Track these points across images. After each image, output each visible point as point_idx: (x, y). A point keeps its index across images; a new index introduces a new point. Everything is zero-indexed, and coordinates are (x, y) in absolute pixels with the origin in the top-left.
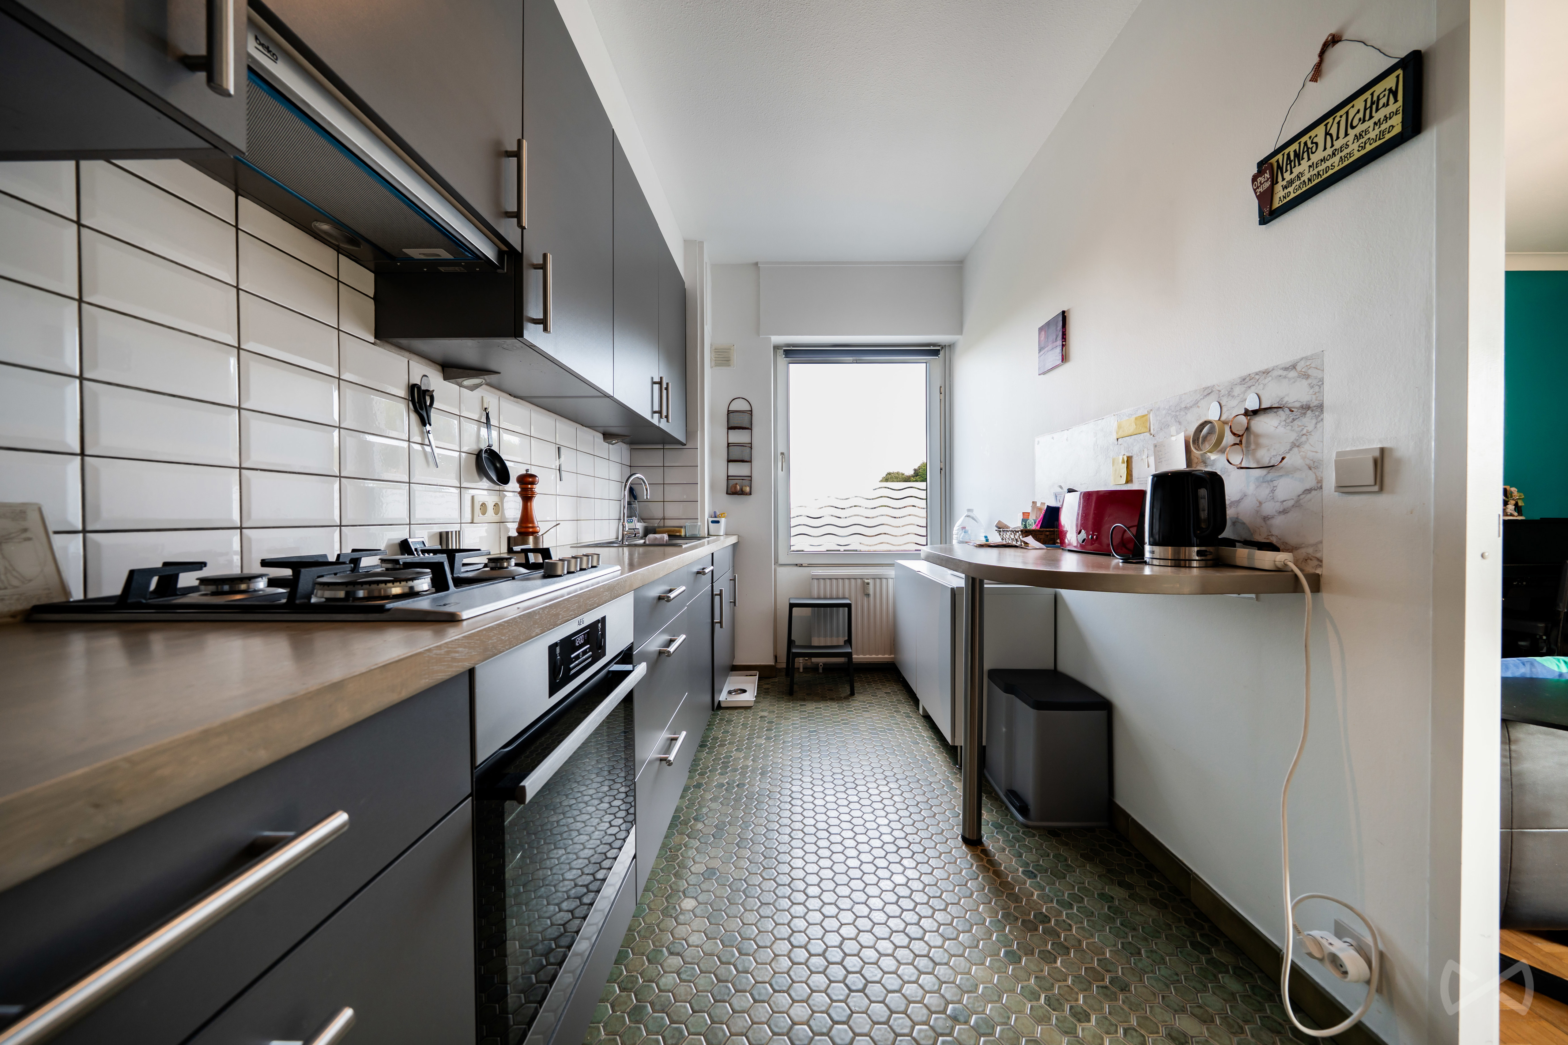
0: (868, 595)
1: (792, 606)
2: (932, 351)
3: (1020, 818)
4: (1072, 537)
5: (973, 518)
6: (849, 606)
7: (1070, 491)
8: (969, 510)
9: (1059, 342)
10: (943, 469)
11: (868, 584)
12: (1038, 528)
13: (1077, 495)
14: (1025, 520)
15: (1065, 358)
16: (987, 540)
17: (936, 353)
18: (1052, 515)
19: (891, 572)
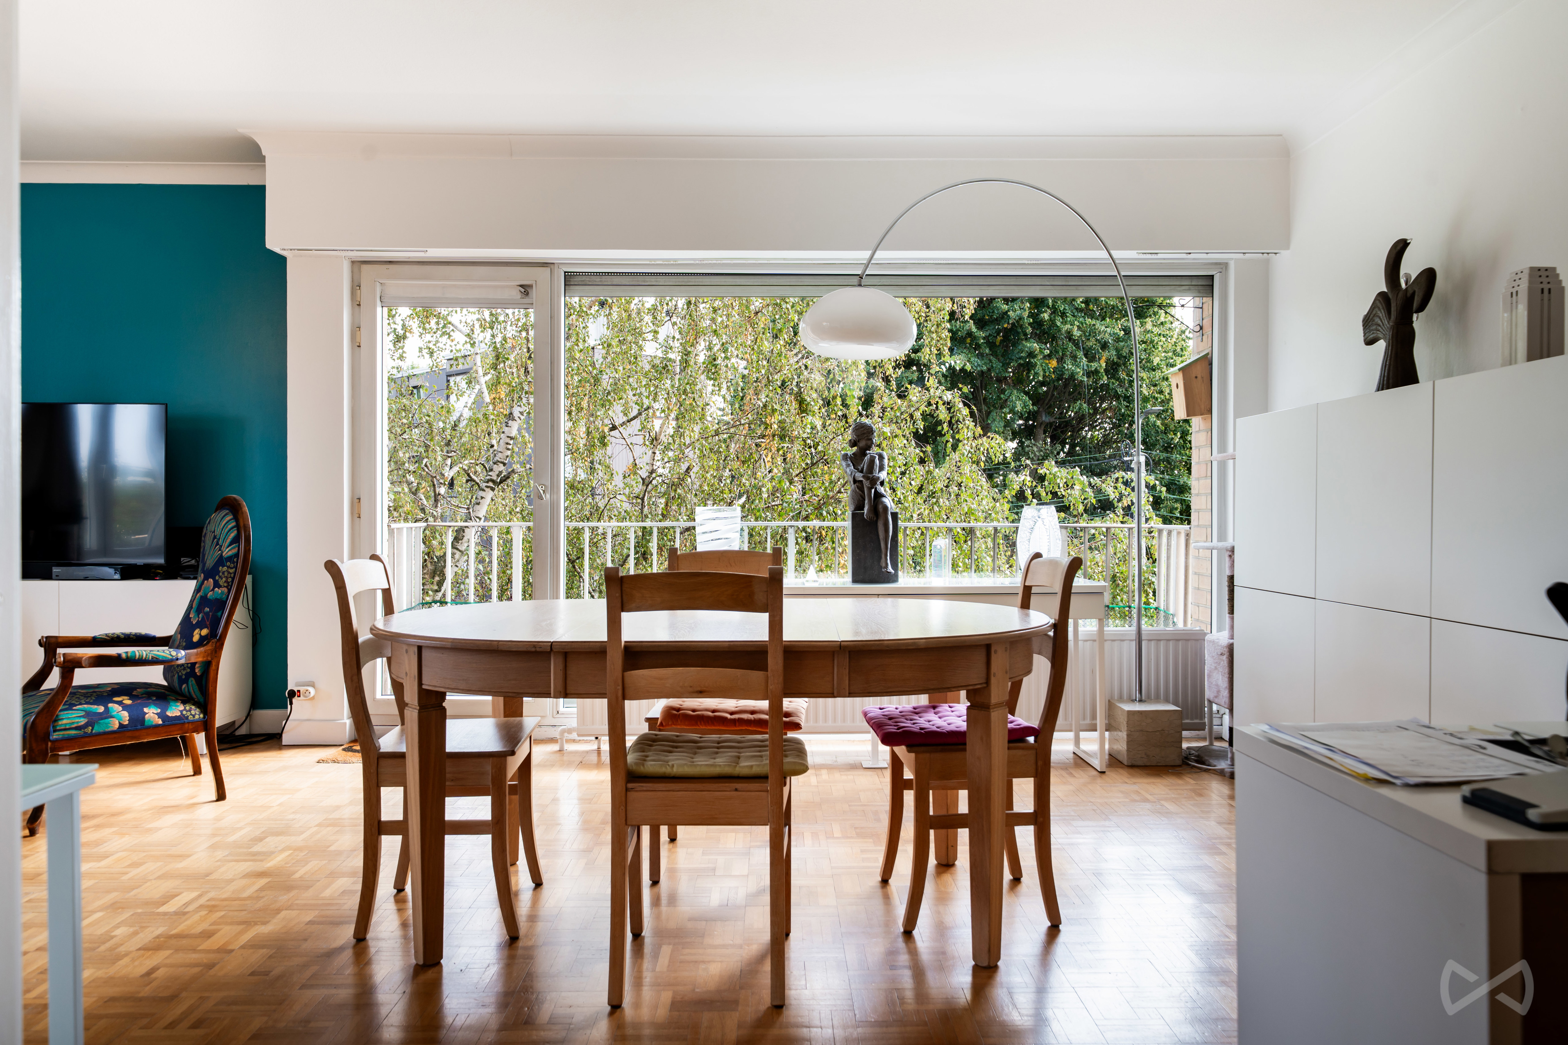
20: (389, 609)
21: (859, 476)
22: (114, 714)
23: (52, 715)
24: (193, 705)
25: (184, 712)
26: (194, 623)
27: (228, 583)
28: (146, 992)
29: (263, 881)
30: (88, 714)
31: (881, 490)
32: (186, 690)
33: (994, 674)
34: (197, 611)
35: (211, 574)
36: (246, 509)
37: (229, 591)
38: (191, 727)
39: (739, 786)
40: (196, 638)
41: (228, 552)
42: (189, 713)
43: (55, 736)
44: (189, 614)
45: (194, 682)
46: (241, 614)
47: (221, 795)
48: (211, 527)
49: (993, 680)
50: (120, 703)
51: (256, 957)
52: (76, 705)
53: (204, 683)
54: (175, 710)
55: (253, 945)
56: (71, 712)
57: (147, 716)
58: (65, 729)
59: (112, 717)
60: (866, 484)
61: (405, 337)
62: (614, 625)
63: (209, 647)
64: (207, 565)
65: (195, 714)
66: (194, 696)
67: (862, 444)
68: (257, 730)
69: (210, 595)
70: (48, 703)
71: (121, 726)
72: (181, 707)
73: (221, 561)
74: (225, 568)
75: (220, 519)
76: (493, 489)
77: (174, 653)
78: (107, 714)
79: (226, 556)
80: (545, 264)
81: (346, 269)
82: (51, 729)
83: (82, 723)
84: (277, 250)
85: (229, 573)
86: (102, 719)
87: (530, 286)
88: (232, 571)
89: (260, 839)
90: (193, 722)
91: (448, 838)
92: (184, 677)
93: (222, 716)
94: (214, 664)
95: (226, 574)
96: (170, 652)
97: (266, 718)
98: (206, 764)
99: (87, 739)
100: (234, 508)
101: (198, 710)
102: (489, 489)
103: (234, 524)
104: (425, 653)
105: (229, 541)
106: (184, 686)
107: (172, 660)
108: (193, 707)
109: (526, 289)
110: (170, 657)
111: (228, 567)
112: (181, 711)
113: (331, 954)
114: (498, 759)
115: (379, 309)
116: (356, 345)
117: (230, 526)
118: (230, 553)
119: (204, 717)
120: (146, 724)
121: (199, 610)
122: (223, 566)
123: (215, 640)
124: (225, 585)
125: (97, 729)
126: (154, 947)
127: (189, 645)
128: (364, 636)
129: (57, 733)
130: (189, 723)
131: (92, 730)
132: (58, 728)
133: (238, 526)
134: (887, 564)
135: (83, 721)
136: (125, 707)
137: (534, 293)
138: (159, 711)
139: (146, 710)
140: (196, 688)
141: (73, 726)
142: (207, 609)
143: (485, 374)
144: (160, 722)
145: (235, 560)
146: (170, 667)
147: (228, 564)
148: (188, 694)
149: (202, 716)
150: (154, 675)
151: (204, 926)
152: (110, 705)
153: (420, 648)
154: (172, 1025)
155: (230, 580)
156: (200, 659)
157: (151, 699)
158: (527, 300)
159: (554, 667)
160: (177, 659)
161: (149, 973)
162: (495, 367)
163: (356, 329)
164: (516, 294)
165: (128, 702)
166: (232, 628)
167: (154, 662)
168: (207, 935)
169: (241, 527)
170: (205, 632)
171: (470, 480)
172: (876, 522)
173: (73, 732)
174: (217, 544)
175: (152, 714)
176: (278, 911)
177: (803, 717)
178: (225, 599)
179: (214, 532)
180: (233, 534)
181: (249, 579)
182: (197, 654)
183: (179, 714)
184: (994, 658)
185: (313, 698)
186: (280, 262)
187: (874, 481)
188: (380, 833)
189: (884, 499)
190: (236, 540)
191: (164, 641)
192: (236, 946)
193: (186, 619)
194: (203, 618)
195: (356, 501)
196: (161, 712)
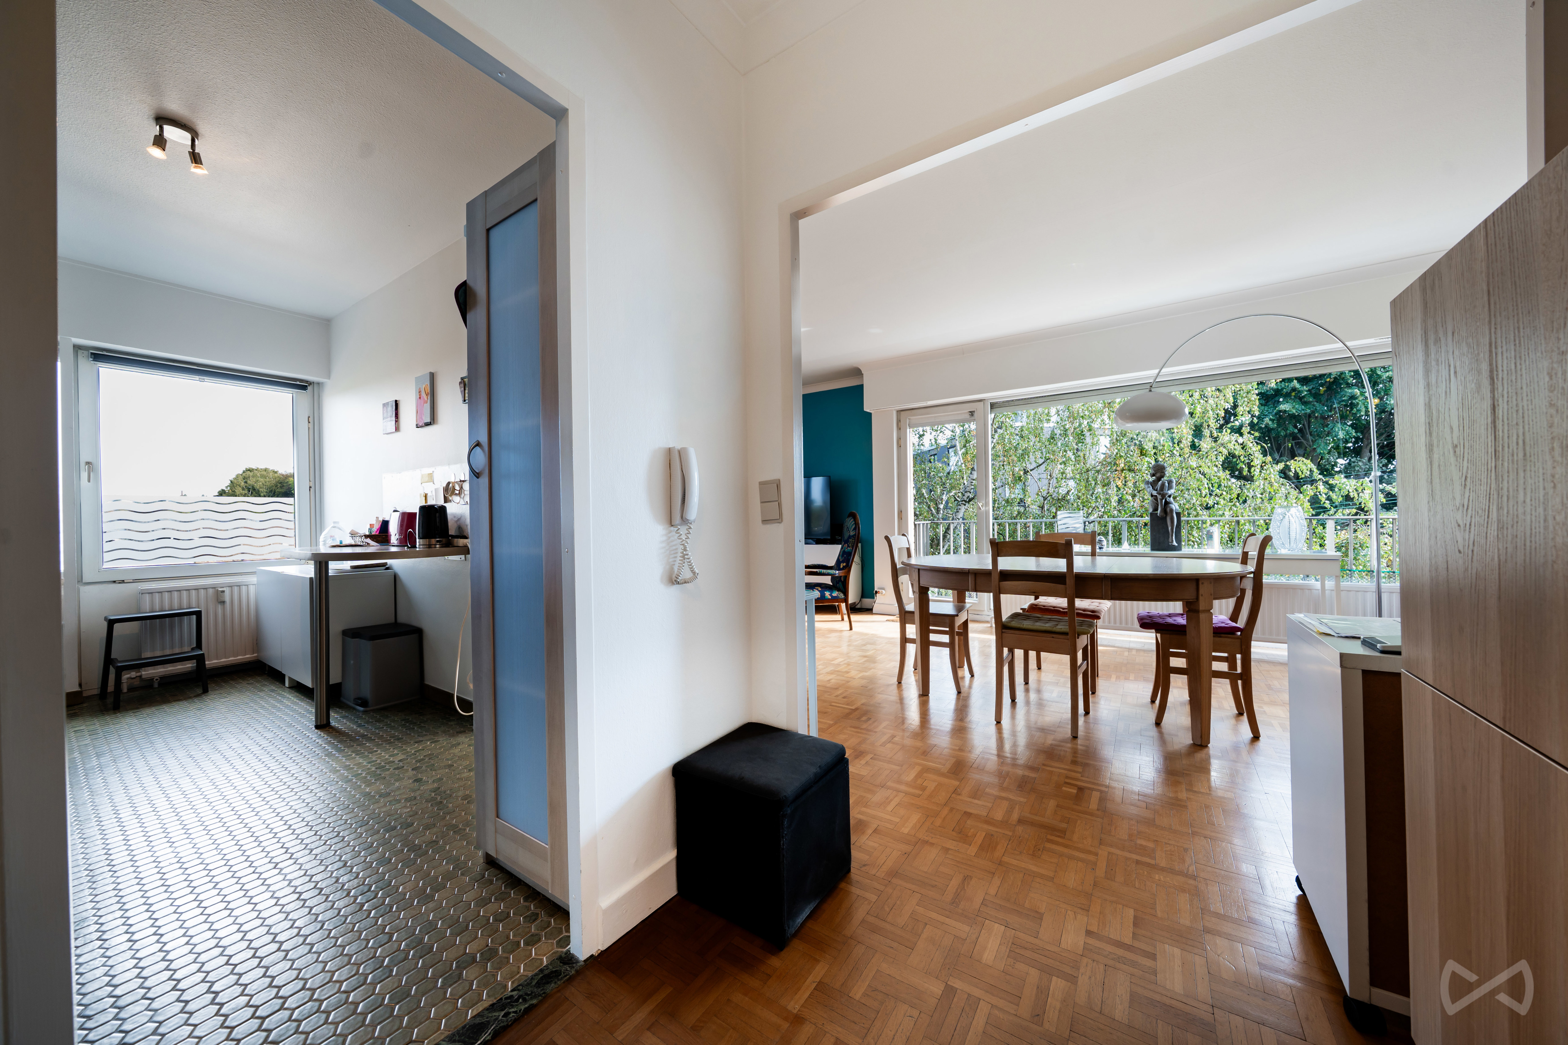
0: (223, 602)
1: (111, 623)
2: (302, 386)
3: (361, 709)
4: (394, 538)
5: (340, 529)
6: (198, 614)
7: (395, 511)
8: (334, 523)
9: (394, 418)
10: (313, 487)
11: (223, 592)
12: (377, 533)
13: (397, 514)
14: (370, 530)
15: (397, 429)
16: (341, 543)
17: (304, 388)
18: (385, 525)
19: (253, 579)
20: (909, 556)
21: (1155, 493)
24: (841, 593)
25: (838, 596)
26: (841, 561)
28: (828, 685)
29: (866, 659)
31: (1168, 499)
32: (839, 587)
33: (1202, 595)
35: (846, 542)
36: (858, 516)
37: (853, 549)
38: (840, 602)
39: (1054, 636)
40: (841, 567)
41: (852, 533)
42: (840, 596)
44: (839, 557)
45: (841, 584)
46: (857, 559)
47: (851, 629)
48: (846, 524)
49: (1201, 598)
50: (817, 589)
51: (863, 682)
53: (845, 584)
54: (835, 594)
55: (862, 678)
60: (1159, 497)
61: (923, 435)
62: (995, 563)
63: (846, 570)
64: (845, 539)
65: (842, 596)
66: (841, 589)
67: (1158, 475)
68: (864, 607)
69: (846, 551)
71: (818, 598)
72: (837, 594)
73: (850, 537)
75: (849, 521)
76: (965, 505)
77: (834, 572)
79: (852, 535)
80: (980, 401)
81: (895, 414)
84: (868, 411)
87: (974, 412)
88: (854, 541)
89: (865, 645)
91: (931, 648)
92: (838, 582)
93: (851, 600)
94: (848, 577)
95: (851, 542)
96: (832, 572)
97: (867, 602)
98: (846, 617)
100: (853, 516)
104: (921, 572)
105: (852, 529)
106: (838, 585)
107: (833, 575)
109: (972, 413)
111: (852, 540)
113: (889, 685)
114: (951, 618)
115: (908, 430)
116: (899, 446)
117: (852, 523)
120: (826, 599)
121: (842, 556)
122: (850, 539)
123: (848, 568)
124: (851, 547)
126: (831, 673)
127: (839, 569)
128: (899, 566)
130: (840, 599)
133: (855, 523)
134: (1172, 541)
137: (976, 414)
139: (825, 592)
140: (842, 586)
142: (845, 556)
143: (961, 449)
144: (830, 598)
145: (855, 537)
146: (834, 578)
147: (852, 538)
149: (844, 599)
150: (827, 580)
151: (846, 670)
153: (919, 569)
154: (837, 696)
155: (853, 545)
156: (843, 575)
157: (827, 589)
158: (973, 418)
159: (971, 579)
160: (835, 575)
161: (829, 680)
162: (965, 446)
163: (899, 439)
164: (967, 416)
165: (820, 589)
166: (854, 564)
167: (828, 574)
168: (847, 672)
169: (856, 524)
170: (844, 564)
171: (956, 500)
172: (1166, 518)
174: (848, 531)
175: (827, 594)
176: (871, 669)
177: (1103, 614)
178: (851, 553)
179: (847, 526)
180: (854, 527)
181: (860, 545)
182: (842, 573)
183: (836, 596)
184: (1201, 586)
185: (883, 593)
186: (869, 415)
187: (1163, 496)
188: (906, 642)
189: (1171, 505)
190: (855, 529)
191: (831, 568)
192: (857, 677)
193: (838, 559)
194: (844, 559)
195: (900, 512)
196: (831, 595)
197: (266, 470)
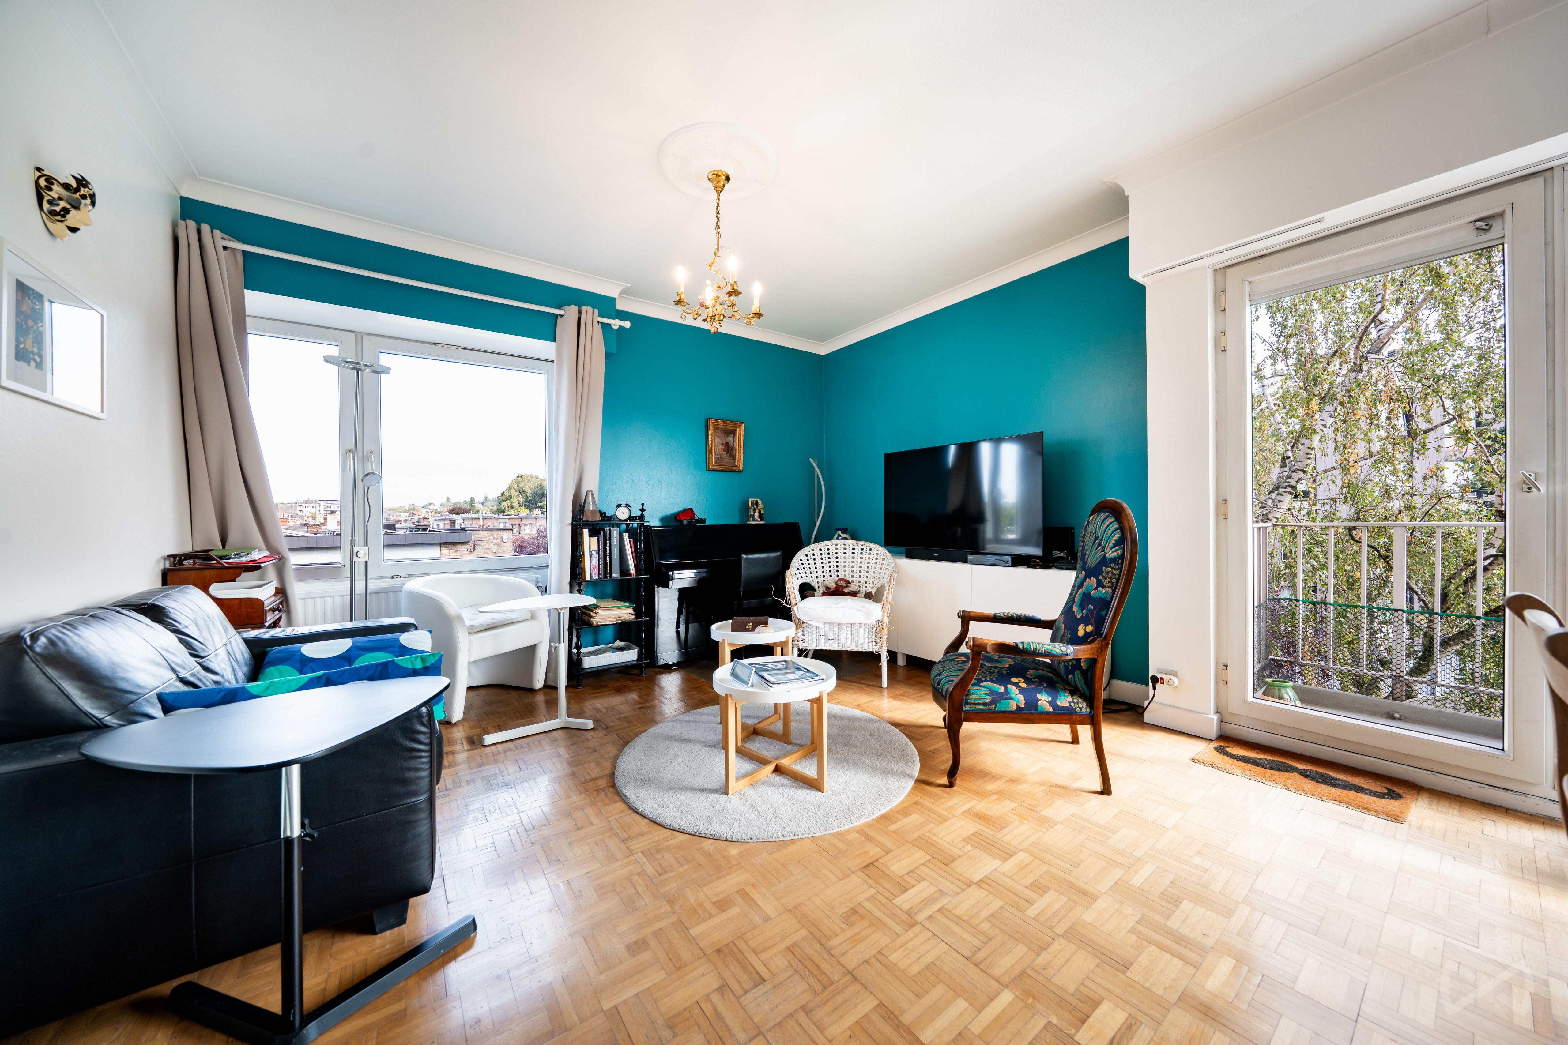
22: (1013, 696)
23: (965, 691)
24: (1080, 697)
25: (1072, 704)
26: (1078, 617)
27: (1113, 583)
30: (992, 692)
32: (1073, 680)
34: (1080, 606)
35: (1091, 573)
36: (1129, 511)
37: (1114, 592)
38: (1078, 719)
40: (1081, 633)
41: (1111, 553)
42: (1076, 706)
43: (967, 708)
44: (1072, 607)
45: (1080, 675)
47: (1107, 790)
48: (1091, 529)
50: (1016, 685)
52: (983, 682)
53: (1089, 677)
54: (1065, 700)
56: (979, 688)
57: (1040, 702)
58: (974, 704)
59: (1011, 699)
63: (1095, 645)
64: (1089, 563)
65: (1082, 707)
66: (1080, 688)
68: (1116, 697)
69: (1093, 593)
70: (962, 679)
71: (1018, 707)
72: (1070, 699)
73: (1104, 561)
74: (1109, 569)
75: (1100, 522)
77: (1064, 649)
78: (1006, 696)
79: (1109, 558)
80: (1531, 176)
81: (1209, 278)
82: (964, 701)
83: (988, 701)
84: (1140, 279)
85: (1113, 574)
86: (1003, 699)
88: (1116, 572)
90: (1080, 715)
92: (1070, 668)
94: (1100, 661)
95: (1110, 575)
96: (1060, 647)
99: (991, 715)
100: (1115, 510)
101: (1085, 703)
102: (1287, 494)
103: (1117, 526)
105: (1113, 542)
106: (1070, 676)
107: (1062, 655)
108: (1080, 700)
109: (1487, 223)
110: (1061, 652)
111: (1112, 568)
112: (1070, 703)
115: (1248, 309)
116: (1221, 350)
117: (1113, 528)
118: (1114, 555)
119: (1091, 712)
120: (1039, 709)
121: (1082, 606)
122: (1107, 567)
123: (1100, 638)
124: (1110, 585)
125: (999, 707)
127: (1075, 641)
129: (968, 706)
130: (1076, 715)
131: (995, 707)
132: (969, 701)
133: (1122, 528)
135: (988, 699)
136: (1022, 691)
138: (1050, 699)
139: (1039, 696)
140: (1082, 681)
141: (981, 702)
142: (1091, 607)
144: (1051, 710)
145: (1120, 561)
147: (1112, 565)
148: (1074, 684)
149: (1088, 710)
152: (1009, 686)
155: (1114, 581)
156: (1087, 656)
157: (1042, 685)
160: (1067, 655)
163: (1220, 334)
164: (1467, 234)
165: (1024, 685)
169: (1125, 529)
170: (1089, 628)
173: (981, 707)
174: (1100, 545)
175: (1044, 701)
178: (1109, 599)
179: (1095, 533)
180: (1117, 536)
182: (1084, 651)
183: (1067, 705)
185: (1177, 687)
186: (1139, 289)
190: (1121, 542)
193: (1068, 610)
194: (1087, 614)
195: (1222, 503)
196: (1052, 703)
197: (531, 476)
